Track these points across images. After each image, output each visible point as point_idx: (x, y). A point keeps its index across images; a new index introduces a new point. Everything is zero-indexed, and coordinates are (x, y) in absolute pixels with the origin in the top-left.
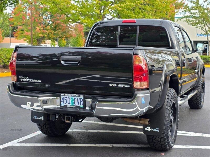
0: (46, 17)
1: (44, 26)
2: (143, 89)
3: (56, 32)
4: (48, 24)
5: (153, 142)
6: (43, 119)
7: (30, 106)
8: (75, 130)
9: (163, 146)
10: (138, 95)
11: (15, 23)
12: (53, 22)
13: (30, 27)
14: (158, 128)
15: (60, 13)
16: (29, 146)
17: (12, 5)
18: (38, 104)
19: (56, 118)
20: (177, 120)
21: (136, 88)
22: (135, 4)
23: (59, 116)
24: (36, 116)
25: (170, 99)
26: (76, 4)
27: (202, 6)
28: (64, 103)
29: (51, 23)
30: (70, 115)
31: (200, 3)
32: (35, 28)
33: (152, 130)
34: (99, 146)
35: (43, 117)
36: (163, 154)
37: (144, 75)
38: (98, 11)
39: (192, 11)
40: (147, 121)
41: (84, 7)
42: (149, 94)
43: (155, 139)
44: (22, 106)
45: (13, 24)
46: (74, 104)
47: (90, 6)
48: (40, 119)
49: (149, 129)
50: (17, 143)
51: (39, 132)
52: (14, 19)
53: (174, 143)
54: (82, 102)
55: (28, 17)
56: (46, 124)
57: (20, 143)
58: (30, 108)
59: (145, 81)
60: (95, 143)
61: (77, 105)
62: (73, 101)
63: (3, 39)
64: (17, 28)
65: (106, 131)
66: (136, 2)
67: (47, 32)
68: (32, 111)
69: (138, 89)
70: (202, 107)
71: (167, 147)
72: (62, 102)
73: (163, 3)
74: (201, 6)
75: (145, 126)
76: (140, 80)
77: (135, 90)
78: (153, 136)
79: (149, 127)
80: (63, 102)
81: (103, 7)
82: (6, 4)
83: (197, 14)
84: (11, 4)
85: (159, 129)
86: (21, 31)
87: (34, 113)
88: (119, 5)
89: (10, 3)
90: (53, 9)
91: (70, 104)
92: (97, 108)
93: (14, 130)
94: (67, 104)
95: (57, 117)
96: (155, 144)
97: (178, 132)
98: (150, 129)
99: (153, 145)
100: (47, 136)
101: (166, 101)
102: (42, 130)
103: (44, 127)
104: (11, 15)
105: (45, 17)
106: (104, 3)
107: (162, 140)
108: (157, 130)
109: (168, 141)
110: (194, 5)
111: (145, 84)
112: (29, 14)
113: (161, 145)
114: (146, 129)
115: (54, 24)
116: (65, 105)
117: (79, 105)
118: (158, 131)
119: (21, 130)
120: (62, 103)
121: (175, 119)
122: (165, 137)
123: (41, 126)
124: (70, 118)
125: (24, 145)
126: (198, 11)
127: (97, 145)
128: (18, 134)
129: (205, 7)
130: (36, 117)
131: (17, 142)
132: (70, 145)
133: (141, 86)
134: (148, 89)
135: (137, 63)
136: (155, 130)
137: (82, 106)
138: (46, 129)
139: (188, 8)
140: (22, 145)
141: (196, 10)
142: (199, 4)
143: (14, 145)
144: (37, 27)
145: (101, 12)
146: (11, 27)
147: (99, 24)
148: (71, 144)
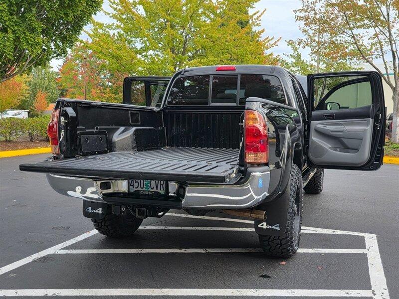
0: (105, 77)
1: (102, 88)
2: (260, 164)
3: (117, 96)
4: (107, 86)
5: (269, 245)
6: (100, 212)
7: (80, 193)
8: (148, 228)
9: (285, 250)
10: (254, 174)
11: (64, 84)
12: (114, 84)
13: (83, 90)
14: (278, 225)
15: (122, 71)
16: (80, 254)
17: (59, 57)
18: (94, 189)
19: (121, 211)
20: (301, 211)
21: (249, 163)
22: (219, 59)
23: (126, 208)
24: (90, 208)
25: (294, 180)
26: (143, 59)
27: (305, 61)
28: (135, 187)
29: (110, 84)
30: (144, 207)
31: (302, 58)
32: (90, 91)
33: (269, 227)
34: (185, 252)
35: (100, 209)
36: (284, 263)
37: (262, 143)
38: (172, 68)
39: (292, 68)
40: (262, 215)
41: (153, 62)
42: (269, 172)
43: (273, 240)
44: (70, 193)
45: (61, 86)
46: (150, 189)
47: (162, 62)
48: (97, 211)
49: (264, 226)
50: (62, 249)
51: (95, 232)
52: (63, 79)
53: (298, 245)
54: (163, 185)
55: (80, 77)
56: (106, 219)
57: (67, 249)
58: (80, 196)
59: (262, 151)
60: (180, 248)
61: (155, 190)
62: (149, 185)
63: (48, 106)
64: (67, 91)
65: (194, 228)
66: (221, 56)
67: (106, 96)
68: (84, 200)
69: (252, 165)
70: (321, 191)
71: (290, 252)
72: (131, 185)
73: (255, 58)
74: (303, 62)
75: (259, 221)
76: (256, 150)
77: (248, 165)
78: (270, 236)
79: (265, 224)
80: (133, 186)
81: (178, 63)
82: (50, 55)
83: (298, 72)
84: (57, 56)
85: (279, 227)
86: (71, 95)
87: (87, 204)
88: (200, 60)
89: (55, 55)
90: (114, 65)
91: (144, 189)
92: (187, 194)
93: (57, 228)
94: (139, 189)
95: (123, 209)
96: (273, 248)
97: (302, 228)
98: (267, 226)
99: (269, 249)
100: (107, 238)
101: (289, 183)
102: (98, 228)
103: (103, 224)
104: (58, 75)
105: (103, 77)
106: (180, 58)
107: (284, 242)
108: (276, 228)
109: (291, 244)
110: (294, 61)
111: (262, 157)
112: (81, 73)
113: (281, 250)
114: (259, 226)
115: (114, 86)
116: (136, 191)
117: (159, 190)
118: (279, 229)
119: (68, 228)
120: (131, 187)
121: (298, 210)
122: (287, 238)
123: (98, 223)
124: (143, 211)
125: (71, 253)
126: (299, 68)
127: (183, 251)
128: (62, 234)
129: (308, 64)
130: (90, 210)
131: (62, 247)
132: (142, 252)
133: (256, 159)
134: (267, 164)
135: (251, 123)
136: (274, 227)
137: (163, 192)
138: (105, 227)
139: (287, 65)
140: (69, 252)
141: (297, 66)
142: (300, 60)
143: (56, 253)
144: (92, 90)
145: (175, 70)
146: (59, 90)
147: (182, 73)
148: (144, 250)
